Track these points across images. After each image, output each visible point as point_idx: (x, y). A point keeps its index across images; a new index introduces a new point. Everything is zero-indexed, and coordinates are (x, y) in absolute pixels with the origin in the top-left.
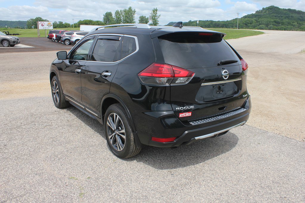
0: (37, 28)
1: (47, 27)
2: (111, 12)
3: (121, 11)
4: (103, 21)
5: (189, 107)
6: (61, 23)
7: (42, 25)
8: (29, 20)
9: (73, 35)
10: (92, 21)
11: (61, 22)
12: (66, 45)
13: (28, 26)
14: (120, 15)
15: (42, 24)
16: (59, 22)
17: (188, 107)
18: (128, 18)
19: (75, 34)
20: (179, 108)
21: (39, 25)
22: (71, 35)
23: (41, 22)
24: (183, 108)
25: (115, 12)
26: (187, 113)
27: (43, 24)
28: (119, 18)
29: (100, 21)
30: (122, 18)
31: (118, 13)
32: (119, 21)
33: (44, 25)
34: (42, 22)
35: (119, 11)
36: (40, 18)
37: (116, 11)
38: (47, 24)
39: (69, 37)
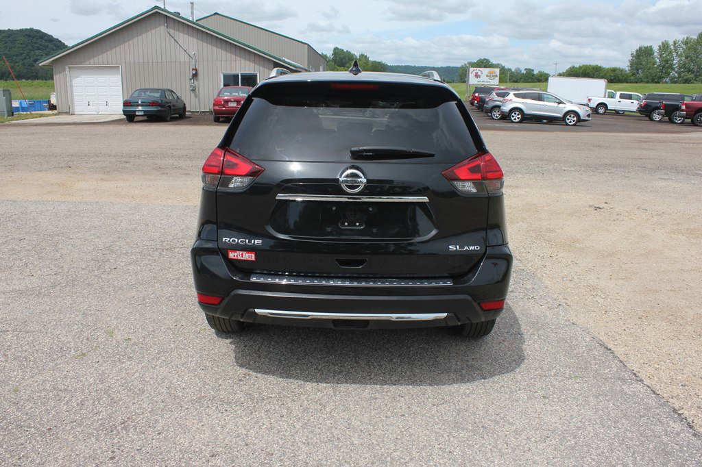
0: (465, 82)
1: (487, 79)
2: (651, 47)
3: (675, 43)
4: (627, 69)
5: (250, 242)
6: (529, 71)
7: (477, 76)
8: (465, 64)
9: (507, 98)
10: (600, 67)
11: (529, 69)
12: (493, 119)
13: (461, 76)
14: (671, 53)
15: (477, 73)
16: (526, 69)
17: (247, 241)
18: (692, 60)
19: (511, 96)
20: (228, 239)
21: (470, 74)
22: (503, 97)
23: (475, 69)
24: (236, 240)
25: (660, 46)
26: (244, 253)
27: (479, 73)
28: (667, 61)
29: (619, 69)
30: (675, 62)
31: (668, 47)
32: (668, 68)
33: (479, 76)
34: (478, 69)
35: (671, 43)
36: (488, 61)
37: (663, 43)
38: (487, 74)
39: (501, 101)
